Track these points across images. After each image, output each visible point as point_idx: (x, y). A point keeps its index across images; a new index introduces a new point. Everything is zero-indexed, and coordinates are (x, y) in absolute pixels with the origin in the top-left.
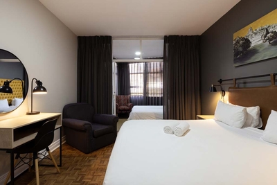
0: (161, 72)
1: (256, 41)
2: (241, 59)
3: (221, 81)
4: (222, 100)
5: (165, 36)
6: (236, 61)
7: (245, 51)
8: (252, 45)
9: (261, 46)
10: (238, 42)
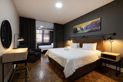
0: (48, 34)
1: (78, 29)
2: (75, 33)
3: (70, 38)
4: (70, 42)
5: (54, 23)
6: (74, 33)
7: (76, 31)
8: (78, 30)
9: (79, 30)
10: (74, 28)
